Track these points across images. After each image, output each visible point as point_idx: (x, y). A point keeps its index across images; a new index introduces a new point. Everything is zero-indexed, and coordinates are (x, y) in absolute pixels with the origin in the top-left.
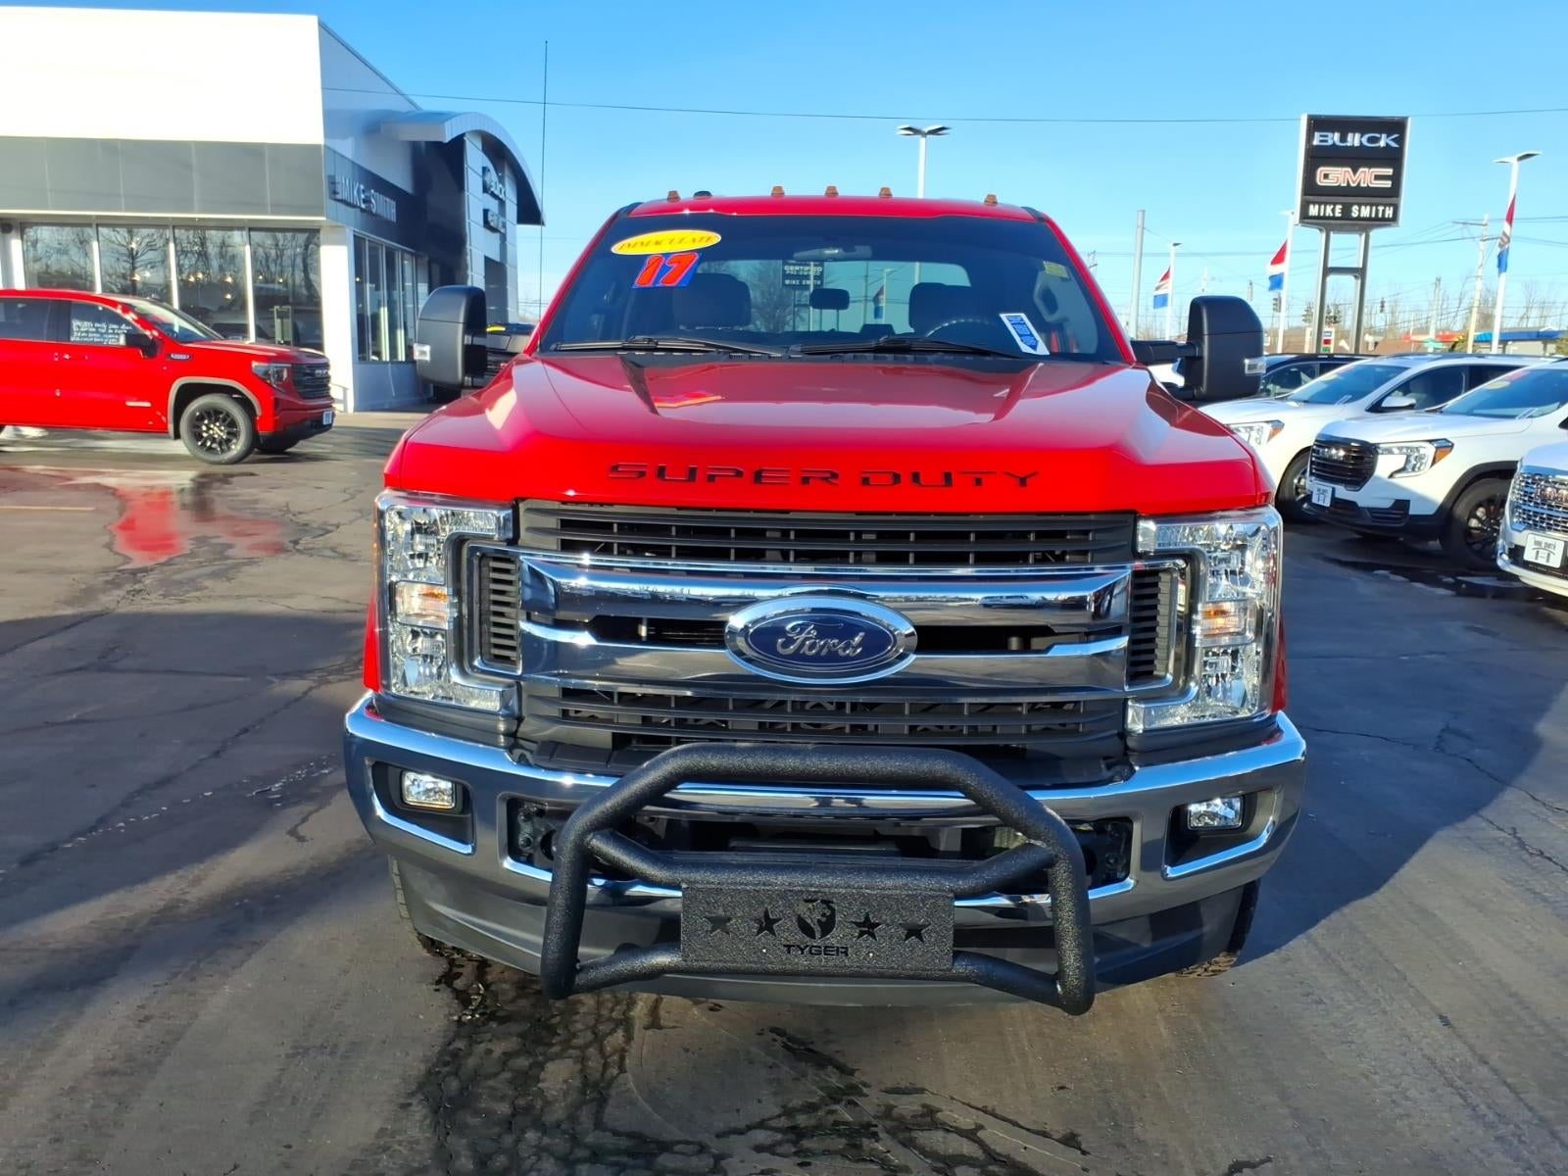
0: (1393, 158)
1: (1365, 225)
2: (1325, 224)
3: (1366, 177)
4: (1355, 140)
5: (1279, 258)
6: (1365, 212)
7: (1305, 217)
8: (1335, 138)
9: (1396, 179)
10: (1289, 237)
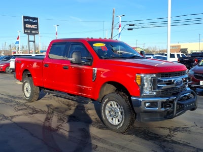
0: (37, 24)
1: (34, 34)
2: (28, 34)
3: (33, 26)
4: (31, 20)
5: (18, 39)
6: (34, 32)
7: (25, 33)
8: (28, 20)
9: (38, 27)
10: (19, 35)
